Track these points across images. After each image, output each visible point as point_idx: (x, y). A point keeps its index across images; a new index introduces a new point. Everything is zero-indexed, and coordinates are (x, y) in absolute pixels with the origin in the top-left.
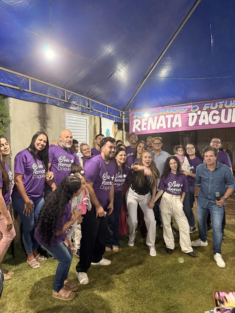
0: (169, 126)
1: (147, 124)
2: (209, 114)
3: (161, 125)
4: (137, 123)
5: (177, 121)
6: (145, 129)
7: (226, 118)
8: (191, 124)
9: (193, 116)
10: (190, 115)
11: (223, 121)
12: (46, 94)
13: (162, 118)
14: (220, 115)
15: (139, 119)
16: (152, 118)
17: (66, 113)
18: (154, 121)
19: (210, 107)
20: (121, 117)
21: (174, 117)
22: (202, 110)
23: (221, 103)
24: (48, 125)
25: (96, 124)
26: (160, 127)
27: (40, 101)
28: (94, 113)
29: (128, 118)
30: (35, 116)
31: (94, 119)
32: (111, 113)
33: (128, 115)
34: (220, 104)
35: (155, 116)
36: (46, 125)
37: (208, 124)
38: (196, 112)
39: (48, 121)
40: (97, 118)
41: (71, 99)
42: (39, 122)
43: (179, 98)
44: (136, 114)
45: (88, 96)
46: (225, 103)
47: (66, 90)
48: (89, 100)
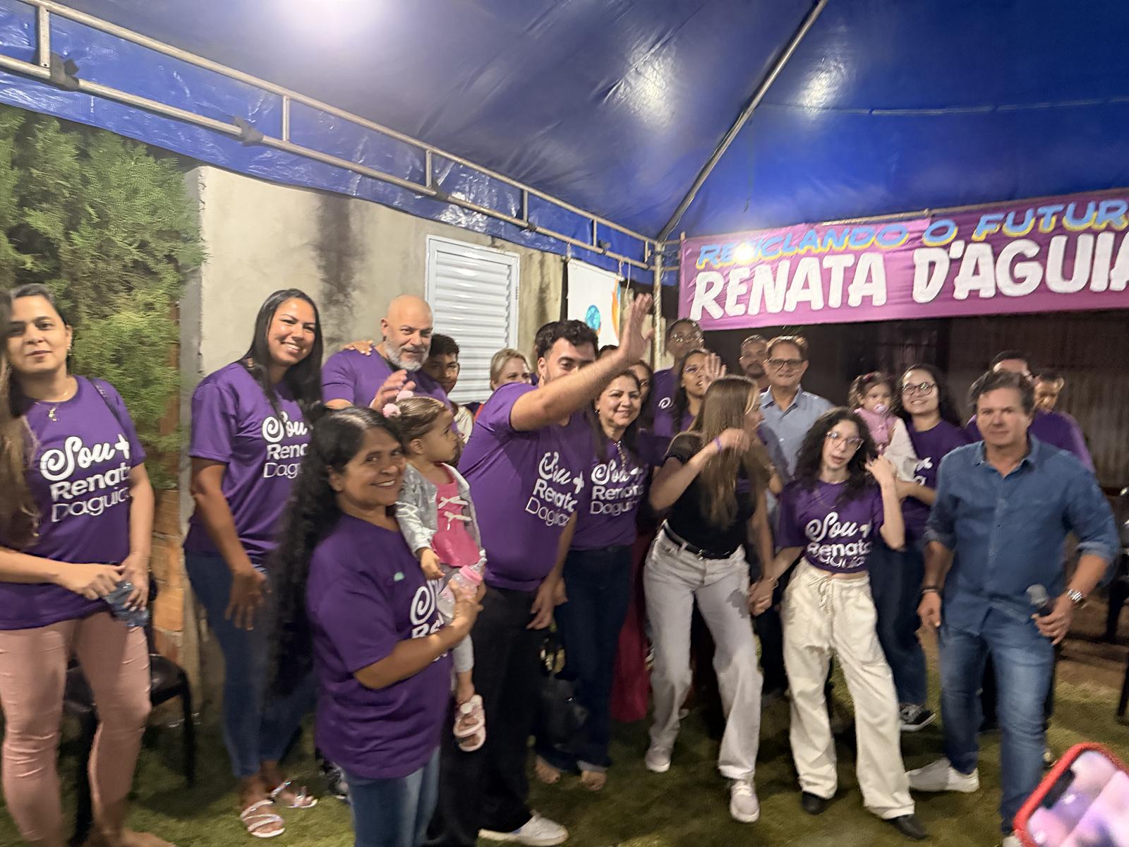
0: (835, 301)
1: (749, 291)
2: (996, 255)
3: (804, 296)
4: (710, 286)
5: (869, 279)
6: (740, 310)
7: (1067, 274)
8: (925, 293)
9: (932, 264)
10: (921, 257)
11: (1057, 284)
12: (350, 161)
13: (809, 267)
14: (1042, 258)
15: (720, 270)
16: (768, 267)
17: (429, 236)
18: (775, 280)
19: (1001, 228)
20: (647, 263)
21: (856, 264)
22: (968, 238)
23: (1048, 210)
24: (357, 278)
25: (548, 286)
26: (798, 302)
27: (324, 184)
28: (539, 243)
29: (676, 268)
30: (305, 241)
31: (542, 263)
32: (608, 245)
33: (676, 254)
34: (1043, 216)
35: (781, 259)
36: (349, 277)
37: (991, 293)
38: (947, 247)
39: (356, 264)
40: (553, 261)
41: (450, 185)
42: (319, 267)
43: (878, 192)
44: (706, 252)
45: (518, 173)
46: (1065, 209)
47: (429, 149)
48: (522, 191)
